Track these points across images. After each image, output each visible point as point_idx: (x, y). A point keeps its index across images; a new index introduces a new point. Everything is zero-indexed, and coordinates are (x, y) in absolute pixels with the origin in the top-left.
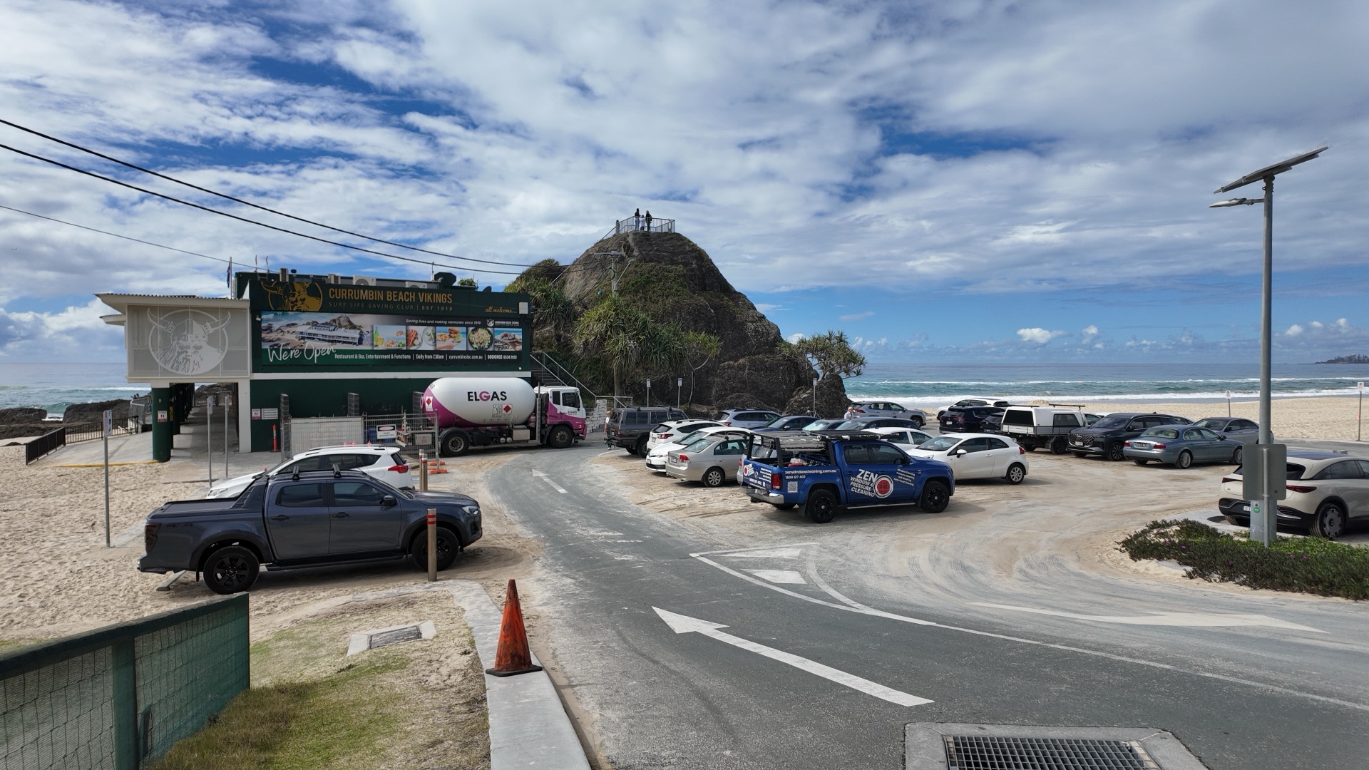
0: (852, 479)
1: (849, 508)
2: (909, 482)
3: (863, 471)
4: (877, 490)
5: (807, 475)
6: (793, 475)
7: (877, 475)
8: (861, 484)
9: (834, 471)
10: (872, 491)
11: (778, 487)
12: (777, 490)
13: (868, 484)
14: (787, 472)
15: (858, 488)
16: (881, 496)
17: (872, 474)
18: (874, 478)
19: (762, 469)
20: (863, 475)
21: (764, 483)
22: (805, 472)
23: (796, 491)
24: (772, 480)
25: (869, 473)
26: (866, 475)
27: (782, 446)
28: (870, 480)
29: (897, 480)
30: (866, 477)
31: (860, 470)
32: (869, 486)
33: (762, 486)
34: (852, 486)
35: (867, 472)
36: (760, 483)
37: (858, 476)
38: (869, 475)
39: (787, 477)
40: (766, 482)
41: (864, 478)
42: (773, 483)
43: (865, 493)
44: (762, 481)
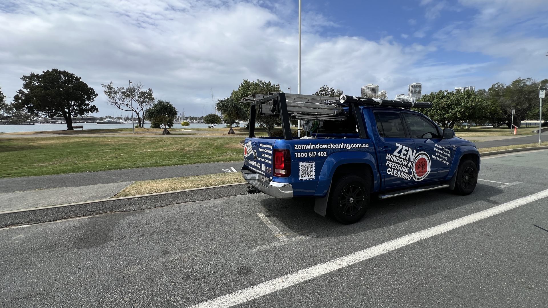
0: (388, 156)
1: (384, 197)
2: (445, 160)
3: (400, 146)
4: (415, 171)
5: (330, 152)
6: (308, 151)
7: (415, 151)
8: (398, 163)
9: (365, 146)
10: (410, 173)
11: (283, 172)
12: (283, 176)
13: (405, 163)
14: (297, 147)
15: (394, 169)
16: (418, 178)
17: (410, 150)
18: (412, 155)
19: (261, 145)
20: (400, 152)
21: (263, 165)
22: (325, 146)
23: (313, 177)
24: (273, 160)
25: (407, 148)
26: (403, 152)
27: (289, 108)
28: (407, 158)
29: (435, 158)
30: (404, 155)
31: (397, 145)
32: (407, 166)
33: (260, 169)
34: (388, 167)
35: (405, 148)
36: (258, 165)
37: (395, 153)
38: (407, 151)
39: (298, 155)
40: (267, 165)
41: (402, 156)
42: (274, 166)
43: (403, 176)
44: (261, 162)
